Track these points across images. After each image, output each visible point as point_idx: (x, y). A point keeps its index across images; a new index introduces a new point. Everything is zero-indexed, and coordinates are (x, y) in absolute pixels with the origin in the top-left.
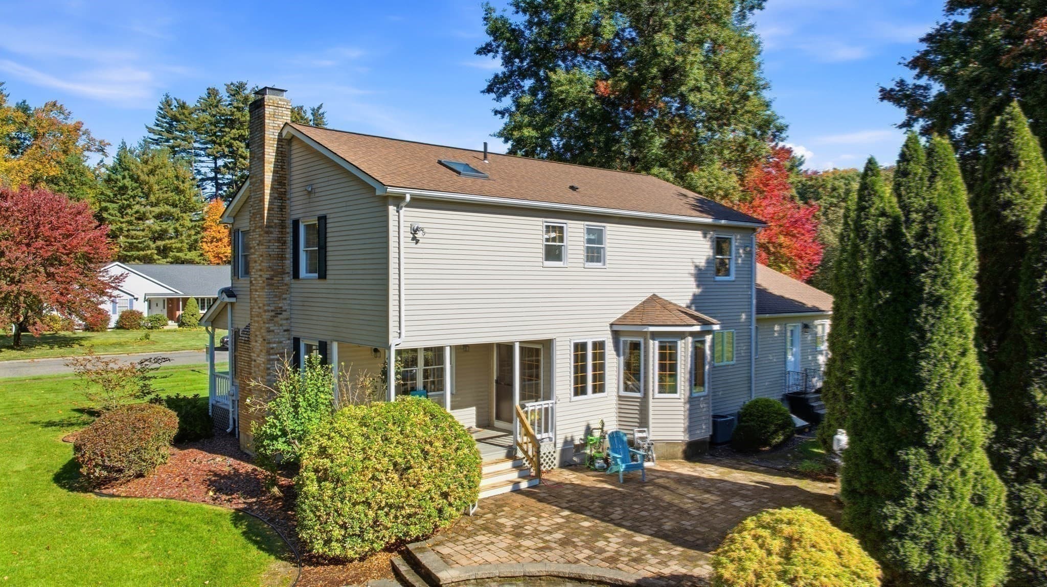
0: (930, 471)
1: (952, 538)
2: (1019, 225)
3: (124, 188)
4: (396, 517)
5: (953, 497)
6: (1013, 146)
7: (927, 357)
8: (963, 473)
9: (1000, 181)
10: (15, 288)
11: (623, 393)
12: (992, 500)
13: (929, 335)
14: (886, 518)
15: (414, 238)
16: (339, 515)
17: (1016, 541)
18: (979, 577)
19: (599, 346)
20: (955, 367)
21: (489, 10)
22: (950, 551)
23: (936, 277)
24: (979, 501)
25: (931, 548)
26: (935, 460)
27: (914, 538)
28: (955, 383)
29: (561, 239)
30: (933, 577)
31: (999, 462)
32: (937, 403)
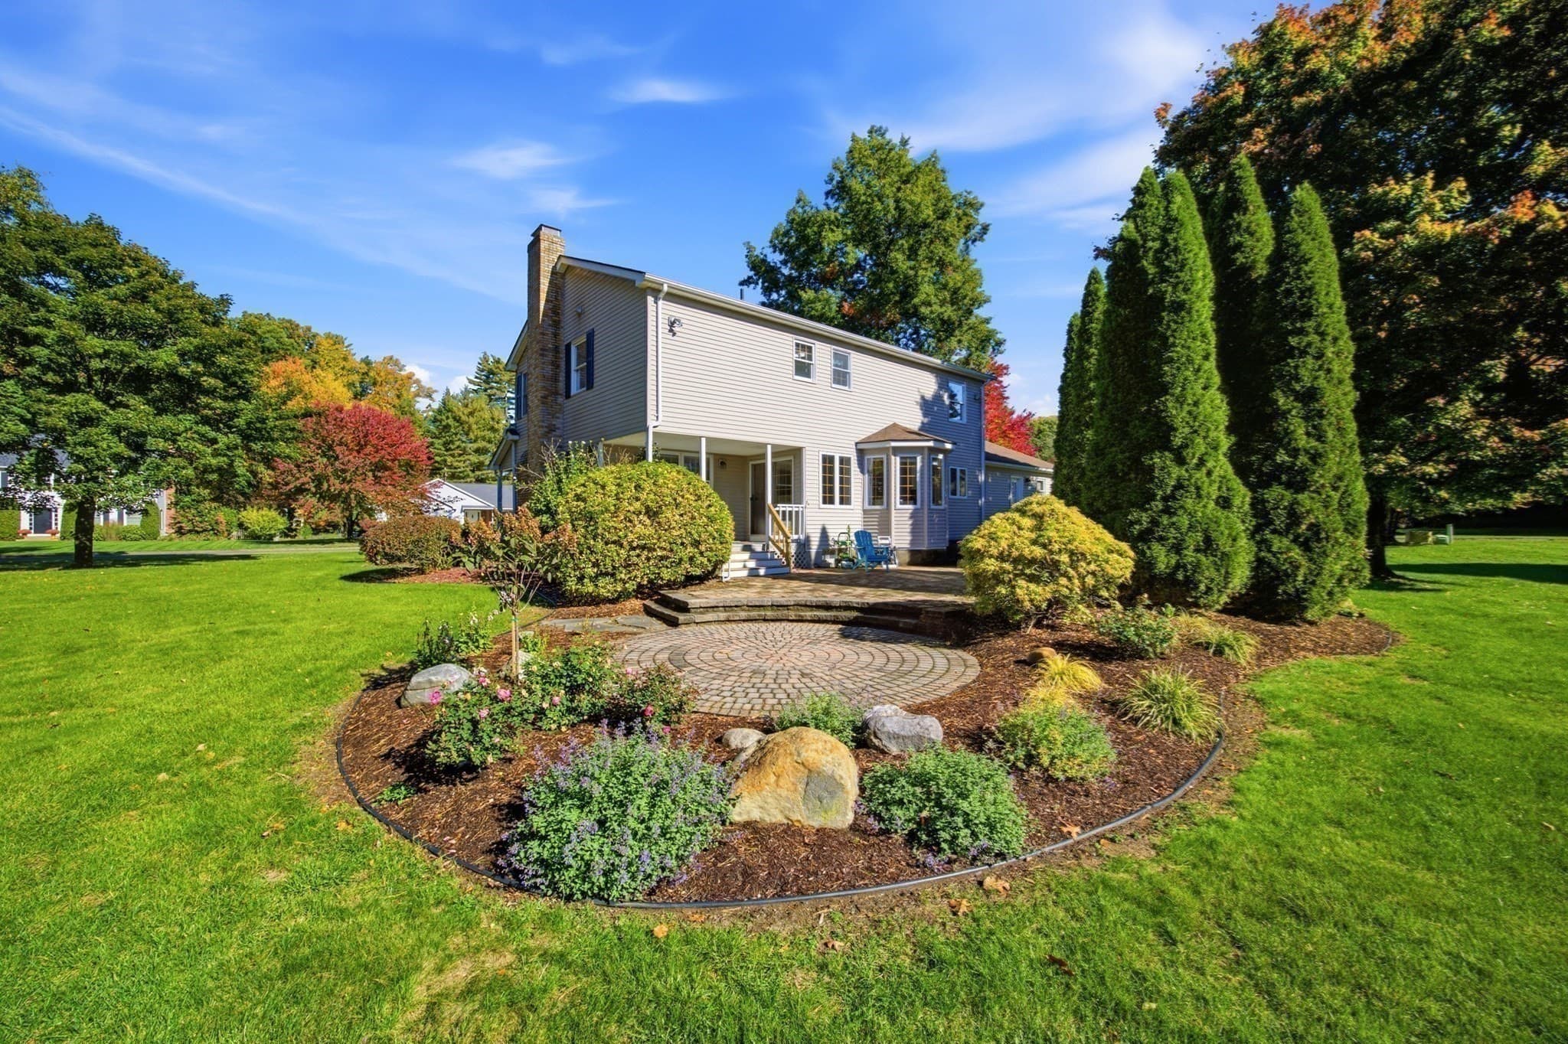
0: (1176, 471)
1: (1199, 537)
2: (1246, 269)
3: (447, 427)
4: (648, 559)
5: (1199, 496)
6: (1241, 192)
7: (1171, 360)
8: (1209, 473)
9: (1230, 227)
10: (347, 487)
11: (867, 507)
12: (1237, 502)
13: (1171, 340)
14: (1132, 523)
15: (671, 331)
16: (592, 552)
17: (1259, 543)
18: (1227, 572)
19: (845, 461)
20: (1198, 370)
21: (750, 249)
22: (1197, 550)
23: (1177, 284)
24: (1225, 503)
25: (1178, 548)
26: (1181, 461)
27: (1161, 539)
28: (1198, 388)
29: (810, 358)
30: (1180, 576)
31: (1242, 471)
32: (1182, 404)
